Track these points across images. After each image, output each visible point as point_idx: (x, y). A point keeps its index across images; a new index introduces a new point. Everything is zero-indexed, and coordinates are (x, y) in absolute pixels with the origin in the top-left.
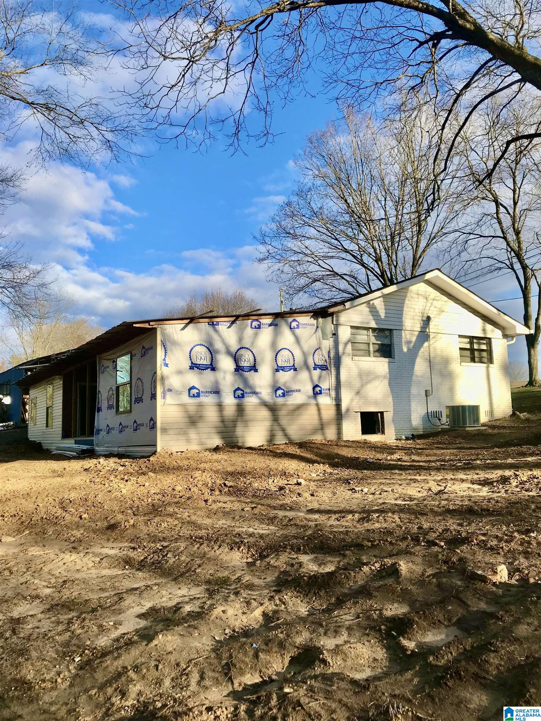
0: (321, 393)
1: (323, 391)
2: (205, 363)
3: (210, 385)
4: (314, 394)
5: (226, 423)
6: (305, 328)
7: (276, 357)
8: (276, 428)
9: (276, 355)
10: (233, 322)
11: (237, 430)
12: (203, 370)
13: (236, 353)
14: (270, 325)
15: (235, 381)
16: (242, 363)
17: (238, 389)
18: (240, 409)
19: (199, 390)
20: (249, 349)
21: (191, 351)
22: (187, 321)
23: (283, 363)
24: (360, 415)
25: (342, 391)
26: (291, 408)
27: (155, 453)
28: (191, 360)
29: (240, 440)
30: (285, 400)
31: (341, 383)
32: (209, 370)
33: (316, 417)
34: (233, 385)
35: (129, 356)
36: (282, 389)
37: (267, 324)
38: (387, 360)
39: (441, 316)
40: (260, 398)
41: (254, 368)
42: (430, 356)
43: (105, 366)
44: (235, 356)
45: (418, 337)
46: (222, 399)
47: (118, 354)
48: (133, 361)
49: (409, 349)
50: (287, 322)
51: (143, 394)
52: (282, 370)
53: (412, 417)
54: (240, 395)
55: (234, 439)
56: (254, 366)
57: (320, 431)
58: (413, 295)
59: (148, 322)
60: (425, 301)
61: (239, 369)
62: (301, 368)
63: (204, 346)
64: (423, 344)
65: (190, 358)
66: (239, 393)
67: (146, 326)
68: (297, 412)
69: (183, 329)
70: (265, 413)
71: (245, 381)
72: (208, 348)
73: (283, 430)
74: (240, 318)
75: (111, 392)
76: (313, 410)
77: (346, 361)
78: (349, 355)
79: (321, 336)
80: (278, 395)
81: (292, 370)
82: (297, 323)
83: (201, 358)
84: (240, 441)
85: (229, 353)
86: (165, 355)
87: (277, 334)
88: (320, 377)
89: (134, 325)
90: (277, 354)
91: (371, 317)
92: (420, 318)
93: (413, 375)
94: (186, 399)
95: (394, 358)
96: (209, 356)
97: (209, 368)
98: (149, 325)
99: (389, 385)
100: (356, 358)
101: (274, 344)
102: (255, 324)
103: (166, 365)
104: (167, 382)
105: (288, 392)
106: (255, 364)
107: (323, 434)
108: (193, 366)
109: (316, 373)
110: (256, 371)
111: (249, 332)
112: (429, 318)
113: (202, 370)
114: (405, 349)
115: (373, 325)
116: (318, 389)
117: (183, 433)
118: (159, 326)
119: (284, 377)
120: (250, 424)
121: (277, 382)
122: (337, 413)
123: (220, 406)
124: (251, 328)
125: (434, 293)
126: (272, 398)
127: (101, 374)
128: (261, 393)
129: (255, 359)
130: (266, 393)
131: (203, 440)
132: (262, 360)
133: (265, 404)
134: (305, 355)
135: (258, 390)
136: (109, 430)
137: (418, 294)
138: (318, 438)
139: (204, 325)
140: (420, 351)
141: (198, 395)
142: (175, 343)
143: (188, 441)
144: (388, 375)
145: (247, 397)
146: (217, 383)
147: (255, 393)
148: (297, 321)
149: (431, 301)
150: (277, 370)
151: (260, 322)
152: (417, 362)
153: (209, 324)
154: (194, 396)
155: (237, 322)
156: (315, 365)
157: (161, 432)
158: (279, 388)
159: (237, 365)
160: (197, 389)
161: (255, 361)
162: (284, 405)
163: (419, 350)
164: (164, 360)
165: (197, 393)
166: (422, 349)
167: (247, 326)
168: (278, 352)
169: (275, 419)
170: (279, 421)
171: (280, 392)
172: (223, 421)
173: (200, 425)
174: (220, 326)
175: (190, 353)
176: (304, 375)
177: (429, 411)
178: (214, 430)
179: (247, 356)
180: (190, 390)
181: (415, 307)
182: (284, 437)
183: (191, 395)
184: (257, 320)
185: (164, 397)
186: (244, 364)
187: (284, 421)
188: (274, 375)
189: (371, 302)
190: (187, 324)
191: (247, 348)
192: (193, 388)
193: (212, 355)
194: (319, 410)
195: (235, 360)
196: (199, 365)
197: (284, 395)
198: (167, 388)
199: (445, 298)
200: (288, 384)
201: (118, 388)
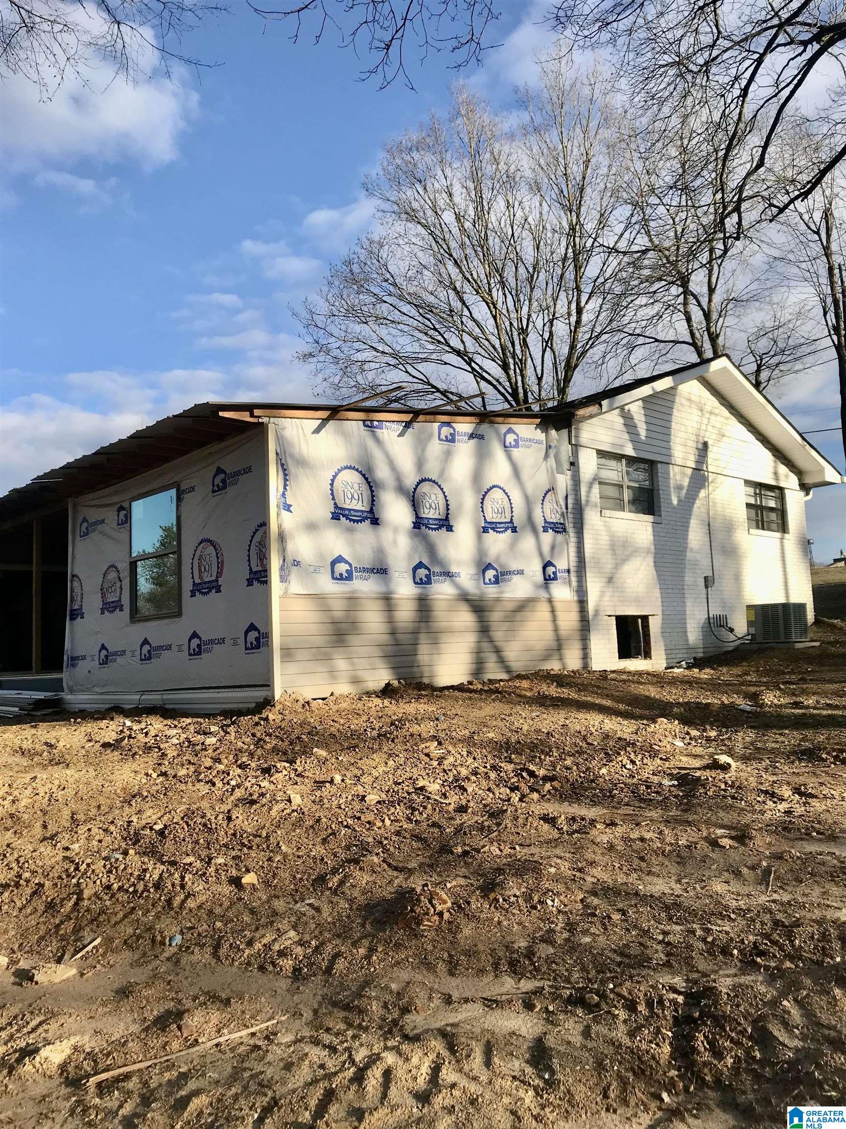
0: (555, 578)
1: (558, 575)
2: (359, 507)
3: (371, 556)
4: (545, 579)
5: (400, 636)
6: (529, 447)
7: (482, 503)
8: (486, 645)
9: (483, 499)
10: (408, 425)
11: (420, 652)
12: (357, 521)
13: (415, 489)
14: (472, 436)
15: (414, 549)
16: (426, 511)
17: (420, 565)
18: (424, 606)
19: (350, 565)
20: (437, 483)
21: (333, 481)
22: (325, 414)
23: (495, 515)
24: (614, 622)
25: (588, 575)
26: (510, 606)
27: (268, 702)
28: (333, 499)
29: (426, 671)
30: (498, 590)
31: (587, 560)
32: (368, 522)
33: (549, 626)
34: (410, 557)
35: (173, 492)
36: (494, 569)
37: (465, 434)
38: (650, 518)
39: (721, 444)
40: (457, 586)
41: (445, 524)
42: (708, 514)
43: (91, 520)
44: (413, 496)
45: (691, 478)
46: (393, 586)
47: (136, 493)
48: (183, 504)
49: (679, 501)
50: (498, 433)
51: (219, 574)
52: (493, 529)
53: (688, 626)
54: (424, 579)
55: (415, 669)
56: (447, 519)
57: (557, 653)
58: (684, 402)
59: (249, 408)
60: (700, 414)
61: (419, 523)
62: (523, 528)
63: (357, 470)
64: (699, 492)
65: (332, 494)
66: (422, 572)
67: (245, 417)
68: (519, 616)
69: (317, 431)
70: (465, 618)
71: (431, 550)
72: (364, 475)
73: (498, 651)
74: (421, 418)
75: (112, 575)
76: (542, 612)
77: (592, 518)
78: (596, 506)
79: (554, 466)
80: (487, 581)
81: (509, 531)
82: (515, 437)
83: (353, 496)
84: (425, 675)
85: (401, 489)
86: (285, 486)
87: (482, 456)
88: (553, 548)
89: (221, 414)
90: (484, 496)
91: (627, 436)
92: (694, 445)
93: (686, 548)
94: (327, 585)
95: (660, 516)
96: (366, 493)
97: (367, 518)
98: (252, 415)
99: (655, 566)
100: (607, 513)
101: (477, 477)
102: (445, 431)
103: (288, 508)
104: (290, 546)
105: (503, 574)
106: (448, 514)
107: (561, 659)
108: (338, 514)
109: (547, 538)
110: (450, 528)
111: (435, 448)
112: (705, 444)
113: (354, 521)
114: (675, 502)
115: (629, 451)
116: (550, 570)
117: (322, 656)
118: (272, 420)
119: (497, 543)
120: (444, 638)
121: (486, 555)
122: (582, 617)
123: (387, 600)
124: (440, 439)
125: (712, 402)
126: (479, 588)
127: (78, 538)
128: (459, 575)
129: (448, 505)
130: (466, 577)
131: (360, 673)
132: (460, 506)
133: (465, 597)
134: (528, 502)
135: (454, 569)
136: (107, 657)
137: (690, 400)
138: (554, 666)
139: (354, 426)
140: (695, 506)
141: (349, 577)
142: (302, 463)
143: (333, 674)
144: (653, 547)
145: (435, 581)
146: (380, 552)
147: (448, 574)
148: (515, 433)
149: (707, 415)
150: (485, 530)
151: (454, 430)
152: (691, 525)
153: (365, 426)
154: (341, 578)
155: (416, 425)
156: (546, 522)
157: (282, 657)
158: (489, 566)
159: (417, 517)
160: (346, 562)
161: (448, 509)
162: (498, 600)
163: (693, 503)
164: (283, 495)
165: (347, 571)
166: (697, 502)
167: (431, 435)
168: (486, 493)
169: (484, 630)
170: (492, 633)
171: (490, 574)
172: (393, 633)
173: (353, 639)
174: (384, 431)
175: (332, 485)
176: (528, 542)
177: (711, 616)
178: (377, 652)
179: (433, 497)
180: (333, 563)
181: (686, 422)
182: (499, 665)
183: (337, 575)
184: (448, 424)
185: (283, 579)
186: (429, 513)
187: (498, 635)
188: (479, 539)
189: (626, 408)
190: (325, 421)
191: (434, 482)
192: (340, 559)
193: (372, 491)
194: (553, 611)
195: (414, 505)
196: (350, 510)
197: (497, 581)
198: (290, 558)
199: (725, 412)
200: (503, 560)
201: (133, 565)
